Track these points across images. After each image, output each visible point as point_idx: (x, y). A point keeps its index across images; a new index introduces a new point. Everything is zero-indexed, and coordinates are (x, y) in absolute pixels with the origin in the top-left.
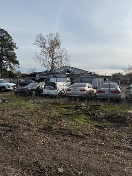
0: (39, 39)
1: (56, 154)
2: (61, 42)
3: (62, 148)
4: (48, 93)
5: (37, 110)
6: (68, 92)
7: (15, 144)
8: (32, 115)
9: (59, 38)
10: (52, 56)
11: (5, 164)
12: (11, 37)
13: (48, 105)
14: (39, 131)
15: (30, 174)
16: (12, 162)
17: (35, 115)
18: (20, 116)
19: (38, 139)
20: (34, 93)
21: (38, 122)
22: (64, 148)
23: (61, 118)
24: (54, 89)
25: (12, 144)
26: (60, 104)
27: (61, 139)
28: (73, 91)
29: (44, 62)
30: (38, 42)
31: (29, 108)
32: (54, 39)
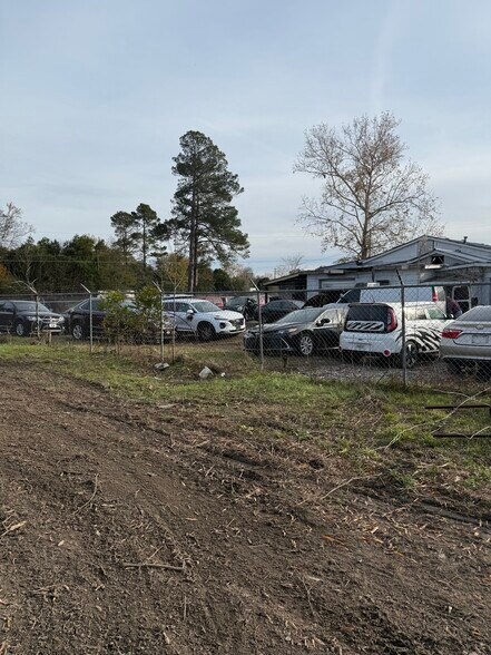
0: (317, 147)
1: (442, 591)
2: (401, 144)
3: (463, 571)
4: (360, 345)
5: (330, 411)
6: (449, 343)
7: (280, 529)
8: (317, 426)
9: (394, 132)
10: (367, 203)
11: (263, 596)
12: (222, 155)
13: (367, 392)
14: (356, 492)
15: (357, 650)
16: (283, 593)
17: (328, 428)
18: (277, 426)
19: (359, 522)
20: (306, 345)
21: (345, 457)
22: (474, 571)
23: (433, 447)
24: (385, 331)
25: (269, 524)
26: (418, 391)
27: (449, 533)
28: (469, 337)
29: (335, 230)
30: (312, 160)
31: (301, 401)
32: (372, 140)
